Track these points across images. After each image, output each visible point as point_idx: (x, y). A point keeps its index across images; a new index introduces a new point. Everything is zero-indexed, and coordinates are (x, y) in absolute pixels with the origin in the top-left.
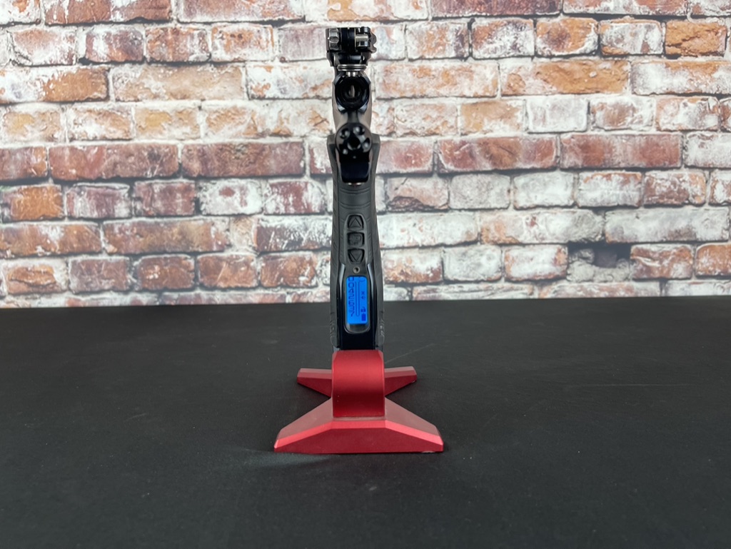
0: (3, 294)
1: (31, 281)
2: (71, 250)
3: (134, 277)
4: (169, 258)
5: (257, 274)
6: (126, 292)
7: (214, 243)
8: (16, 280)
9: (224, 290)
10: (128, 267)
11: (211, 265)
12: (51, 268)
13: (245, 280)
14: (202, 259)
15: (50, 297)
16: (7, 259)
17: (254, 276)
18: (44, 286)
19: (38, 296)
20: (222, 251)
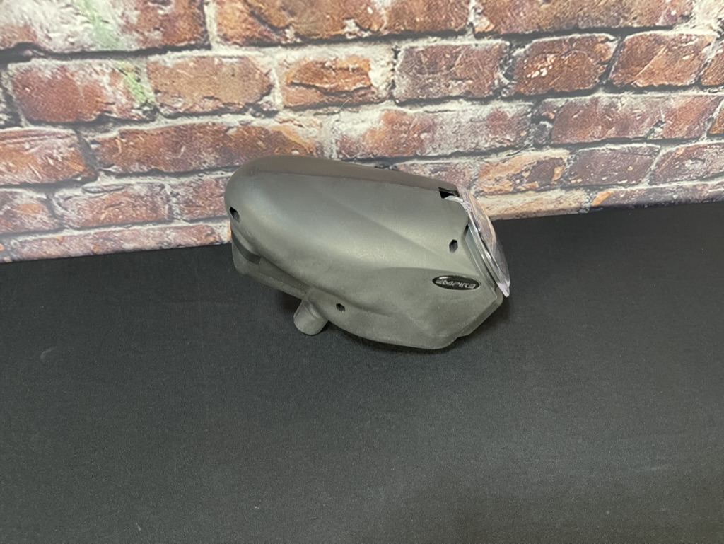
0: (275, 109)
1: (327, 86)
2: (408, 28)
3: (505, 76)
4: (579, 39)
5: (703, 65)
6: (485, 101)
7: (664, 12)
8: (301, 84)
9: (639, 90)
10: (502, 58)
11: (639, 51)
12: (368, 61)
13: (680, 75)
14: (632, 39)
15: (358, 112)
16: (284, 46)
17: (697, 69)
18: (350, 93)
19: (336, 109)
20: (669, 28)
